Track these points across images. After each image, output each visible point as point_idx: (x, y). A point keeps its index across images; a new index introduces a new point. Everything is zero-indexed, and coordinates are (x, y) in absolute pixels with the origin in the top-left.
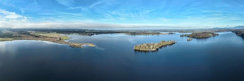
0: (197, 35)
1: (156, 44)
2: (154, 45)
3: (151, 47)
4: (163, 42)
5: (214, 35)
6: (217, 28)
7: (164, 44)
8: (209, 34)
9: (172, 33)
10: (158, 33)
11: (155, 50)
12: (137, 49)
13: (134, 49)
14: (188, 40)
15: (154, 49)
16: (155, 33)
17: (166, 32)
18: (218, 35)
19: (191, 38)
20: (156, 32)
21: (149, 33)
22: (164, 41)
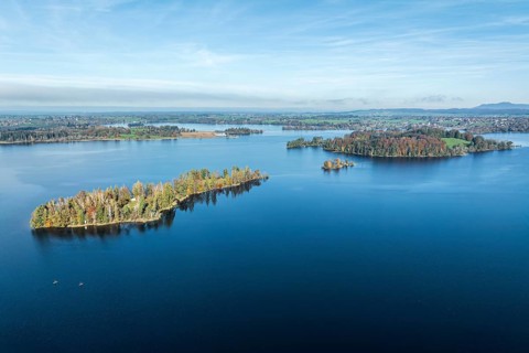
0: (374, 141)
1: (159, 190)
2: (148, 192)
3: (136, 204)
4: (196, 175)
5: (479, 149)
6: (505, 109)
7: (204, 185)
8: (450, 142)
9: (247, 133)
10: (171, 133)
11: (158, 216)
12: (53, 221)
13: (32, 225)
14: (326, 169)
15: (154, 216)
16: (153, 132)
17: (212, 122)
18: (504, 148)
19: (341, 160)
20: (159, 126)
21: (118, 132)
22: (205, 174)
